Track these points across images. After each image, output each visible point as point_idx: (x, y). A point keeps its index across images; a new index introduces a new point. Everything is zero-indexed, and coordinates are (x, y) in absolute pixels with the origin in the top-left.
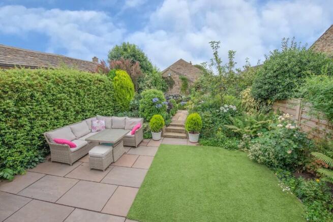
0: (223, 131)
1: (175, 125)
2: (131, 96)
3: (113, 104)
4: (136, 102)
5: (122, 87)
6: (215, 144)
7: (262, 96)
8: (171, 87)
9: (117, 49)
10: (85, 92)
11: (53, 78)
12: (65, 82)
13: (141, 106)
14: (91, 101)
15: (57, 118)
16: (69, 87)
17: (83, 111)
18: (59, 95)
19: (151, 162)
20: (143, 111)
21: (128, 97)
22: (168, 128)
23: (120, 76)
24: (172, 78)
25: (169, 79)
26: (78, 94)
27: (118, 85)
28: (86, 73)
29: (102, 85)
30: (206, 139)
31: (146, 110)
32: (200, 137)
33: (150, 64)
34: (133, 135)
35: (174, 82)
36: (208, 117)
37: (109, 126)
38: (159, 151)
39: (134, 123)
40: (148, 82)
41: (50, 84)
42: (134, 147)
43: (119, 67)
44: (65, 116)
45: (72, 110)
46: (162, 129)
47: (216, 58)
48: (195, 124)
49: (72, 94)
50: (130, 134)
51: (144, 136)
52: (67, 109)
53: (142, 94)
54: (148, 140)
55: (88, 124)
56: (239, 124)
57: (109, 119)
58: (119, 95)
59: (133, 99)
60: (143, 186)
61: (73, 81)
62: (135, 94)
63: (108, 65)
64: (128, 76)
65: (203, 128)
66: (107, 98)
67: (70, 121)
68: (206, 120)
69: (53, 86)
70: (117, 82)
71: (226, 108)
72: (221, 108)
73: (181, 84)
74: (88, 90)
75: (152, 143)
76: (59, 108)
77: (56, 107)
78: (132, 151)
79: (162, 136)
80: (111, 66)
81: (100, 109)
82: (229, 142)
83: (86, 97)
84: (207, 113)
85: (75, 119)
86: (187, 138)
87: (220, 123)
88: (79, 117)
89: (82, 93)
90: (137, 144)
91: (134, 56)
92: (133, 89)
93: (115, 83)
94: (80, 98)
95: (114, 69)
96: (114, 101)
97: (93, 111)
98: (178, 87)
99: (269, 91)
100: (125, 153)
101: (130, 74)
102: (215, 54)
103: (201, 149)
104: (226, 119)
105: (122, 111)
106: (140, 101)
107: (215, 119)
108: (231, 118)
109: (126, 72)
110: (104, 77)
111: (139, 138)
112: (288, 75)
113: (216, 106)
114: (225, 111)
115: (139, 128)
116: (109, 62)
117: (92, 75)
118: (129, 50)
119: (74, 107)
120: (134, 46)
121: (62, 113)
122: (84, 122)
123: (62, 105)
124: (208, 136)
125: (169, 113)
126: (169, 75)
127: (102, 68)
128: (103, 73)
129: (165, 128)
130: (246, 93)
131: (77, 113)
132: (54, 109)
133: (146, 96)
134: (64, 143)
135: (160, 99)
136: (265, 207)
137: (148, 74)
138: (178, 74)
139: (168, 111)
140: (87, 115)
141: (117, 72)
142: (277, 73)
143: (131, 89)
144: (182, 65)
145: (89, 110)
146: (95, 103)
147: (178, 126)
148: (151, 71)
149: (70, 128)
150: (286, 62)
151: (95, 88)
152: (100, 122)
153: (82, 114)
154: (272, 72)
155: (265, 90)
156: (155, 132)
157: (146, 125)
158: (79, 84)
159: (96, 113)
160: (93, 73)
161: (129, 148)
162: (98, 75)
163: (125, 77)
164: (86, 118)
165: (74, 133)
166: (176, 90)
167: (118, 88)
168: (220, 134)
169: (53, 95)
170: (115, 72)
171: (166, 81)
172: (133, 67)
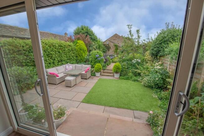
0: (132, 73)
1: (108, 70)
2: (85, 54)
3: (76, 58)
4: (88, 57)
5: (81, 49)
6: (127, 79)
7: (154, 54)
8: (109, 50)
9: (78, 29)
10: (63, 51)
11: (48, 44)
12: (53, 46)
13: (90, 59)
14: (65, 56)
15: (50, 63)
16: (55, 48)
17: (61, 61)
18: (51, 52)
19: (94, 85)
20: (91, 62)
21: (84, 55)
22: (105, 71)
23: (80, 43)
24: (109, 45)
26: (59, 52)
27: (79, 48)
28: (63, 42)
29: (70, 48)
30: (123, 76)
31: (93, 61)
32: (120, 75)
33: (96, 37)
34: (86, 73)
35: (110, 47)
36: (125, 65)
37: (74, 69)
38: (98, 81)
39: (86, 67)
40: (95, 47)
41: (47, 47)
42: (86, 79)
43: (79, 39)
44: (53, 63)
45: (56, 60)
46: (100, 71)
47: (131, 33)
48: (117, 68)
49: (57, 52)
50: (84, 72)
51: (91, 75)
52: (54, 59)
53: (91, 53)
54: (93, 77)
55: (64, 67)
56: (141, 69)
57: (74, 65)
58: (79, 53)
59: (86, 56)
60: (89, 93)
61: (57, 45)
62: (87, 53)
63: (73, 38)
64: (84, 43)
65: (122, 71)
66: (73, 55)
67: (55, 65)
68: (124, 66)
69: (48, 48)
70: (78, 47)
71: (135, 61)
72: (133, 61)
73: (114, 48)
74: (64, 50)
75: (95, 78)
76: (51, 59)
77: (50, 58)
78: (85, 81)
79: (101, 75)
80: (75, 38)
81: (69, 60)
82: (135, 78)
83: (63, 54)
84: (125, 63)
85: (58, 65)
86: (113, 76)
87: (131, 69)
88: (59, 63)
89: (61, 52)
90: (88, 78)
91: (87, 32)
92: (87, 50)
93: (77, 47)
94: (60, 54)
95: (77, 40)
96: (77, 57)
97: (66, 61)
98: (112, 50)
99: (157, 51)
100: (81, 81)
101: (85, 43)
102: (130, 31)
103: (120, 81)
104: (135, 67)
105: (81, 62)
106: (90, 57)
107: (129, 66)
108: (137, 66)
109: (83, 41)
110: (71, 44)
111: (89, 75)
112: (166, 43)
113: (130, 60)
114: (134, 62)
115: (88, 69)
116: (74, 36)
117: (66, 43)
118: (84, 30)
119: (57, 59)
120: (88, 27)
121: (52, 61)
122: (62, 66)
123: (52, 57)
124: (124, 75)
125: (105, 64)
126: (108, 43)
127: (70, 39)
128: (71, 42)
129: (103, 71)
130: (148, 53)
131: (59, 62)
132: (49, 59)
133: (93, 54)
134: (54, 74)
135: (100, 56)
136: (142, 102)
137: (95, 43)
138: (112, 42)
139: (105, 62)
140: (63, 63)
141: (78, 41)
142: (161, 42)
143: (85, 50)
144: (116, 37)
145: (64, 61)
146: (67, 57)
147: (110, 70)
148: (97, 41)
149: (56, 69)
150: (166, 36)
151: (67, 49)
152: (69, 67)
153: (61, 62)
154: (159, 41)
155: (155, 51)
156: (97, 72)
157: (92, 69)
158: (60, 47)
159: (67, 62)
160: (66, 42)
161: (84, 79)
163: (82, 44)
164: (63, 64)
165: (57, 71)
166: (111, 52)
167: (79, 50)
168: (131, 74)
169: (49, 52)
170: (77, 41)
171: (105, 47)
172: (86, 39)
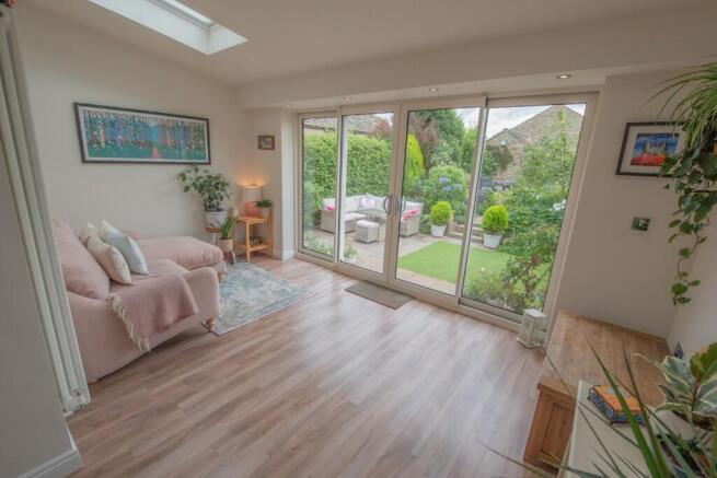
2: (414, 174)
4: (420, 183)
13: (425, 189)
20: (427, 196)
21: (411, 175)
24: (509, 148)
25: (502, 150)
31: (431, 195)
34: (405, 221)
35: (510, 158)
37: (379, 208)
39: (410, 208)
42: (404, 237)
46: (447, 223)
48: (493, 220)
51: (420, 230)
53: (431, 171)
54: (425, 235)
55: (356, 201)
57: (380, 199)
59: (417, 178)
62: (421, 171)
64: (417, 143)
68: (519, 218)
71: (561, 205)
74: (363, 160)
75: (427, 239)
79: (446, 233)
81: (371, 187)
86: (481, 241)
90: (409, 234)
92: (421, 163)
97: (363, 187)
98: (518, 168)
101: (420, 141)
106: (426, 181)
109: (414, 137)
110: (382, 143)
111: (413, 226)
114: (558, 209)
115: (414, 213)
117: (369, 140)
122: (352, 198)
127: (381, 131)
128: (383, 137)
129: (455, 224)
133: (435, 175)
135: (455, 181)
143: (417, 164)
146: (367, 177)
152: (369, 202)
153: (353, 188)
156: (436, 224)
157: (425, 217)
159: (366, 190)
160: (370, 137)
162: (375, 141)
166: (511, 174)
172: (426, 129)
